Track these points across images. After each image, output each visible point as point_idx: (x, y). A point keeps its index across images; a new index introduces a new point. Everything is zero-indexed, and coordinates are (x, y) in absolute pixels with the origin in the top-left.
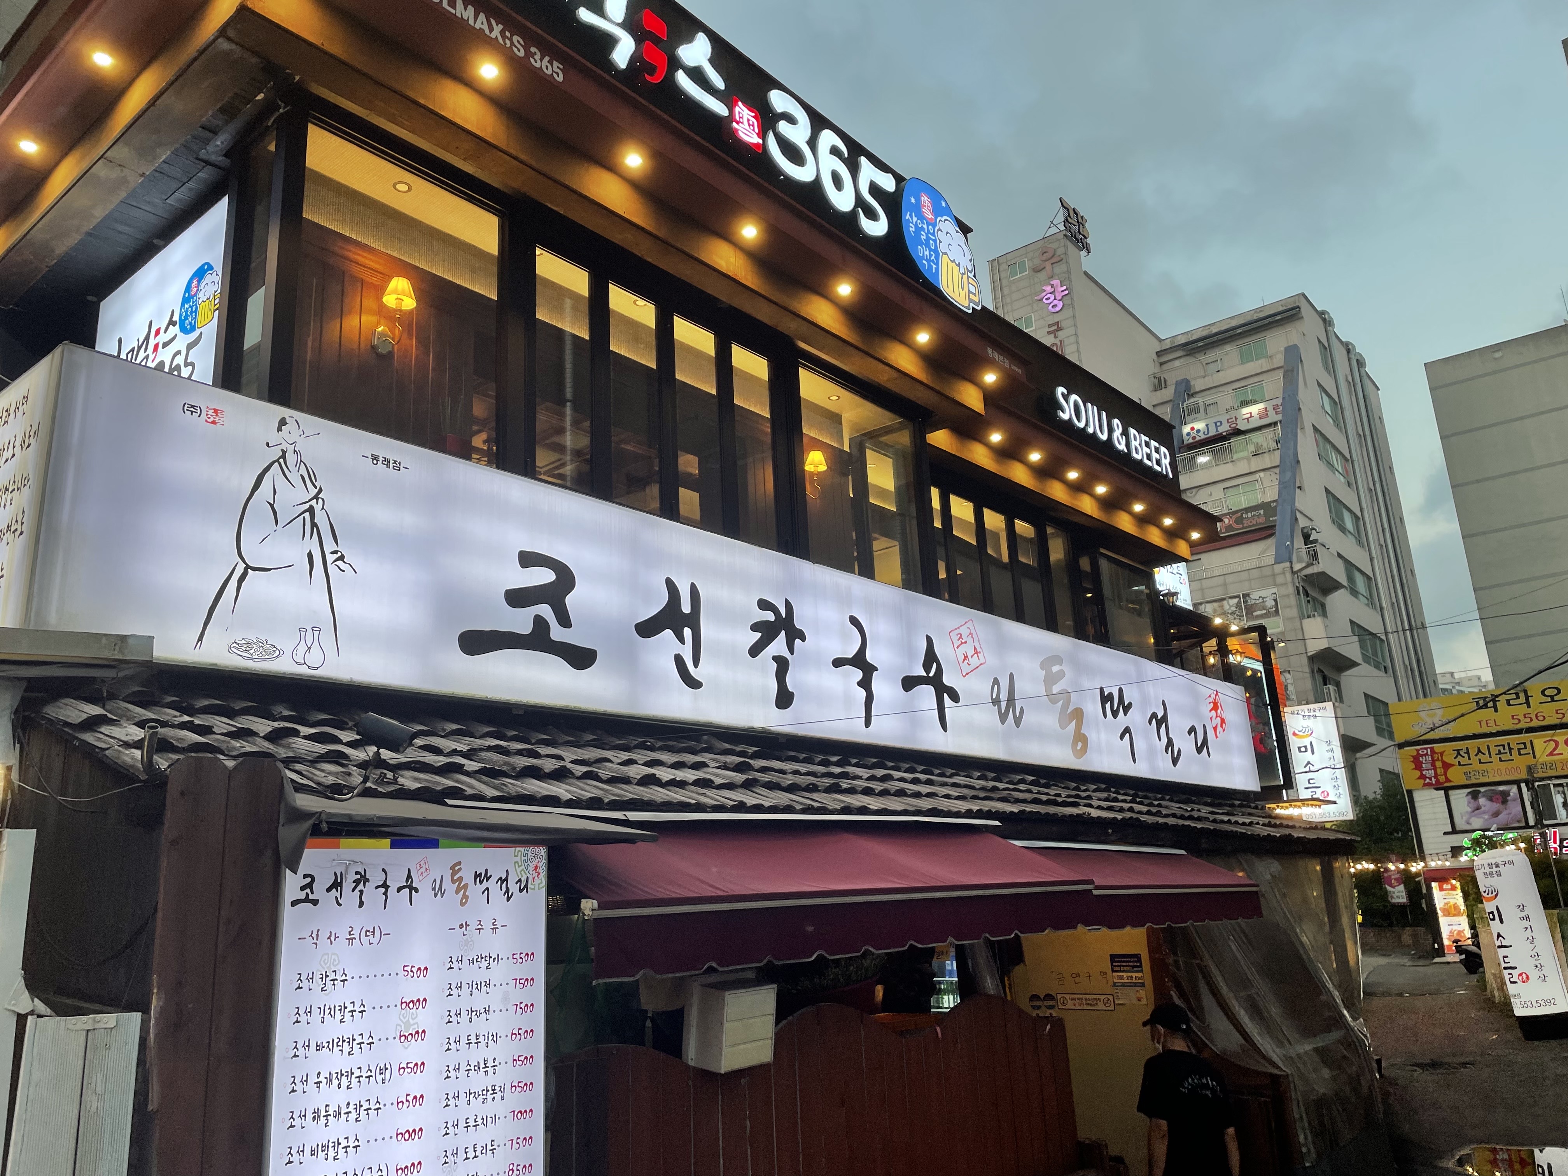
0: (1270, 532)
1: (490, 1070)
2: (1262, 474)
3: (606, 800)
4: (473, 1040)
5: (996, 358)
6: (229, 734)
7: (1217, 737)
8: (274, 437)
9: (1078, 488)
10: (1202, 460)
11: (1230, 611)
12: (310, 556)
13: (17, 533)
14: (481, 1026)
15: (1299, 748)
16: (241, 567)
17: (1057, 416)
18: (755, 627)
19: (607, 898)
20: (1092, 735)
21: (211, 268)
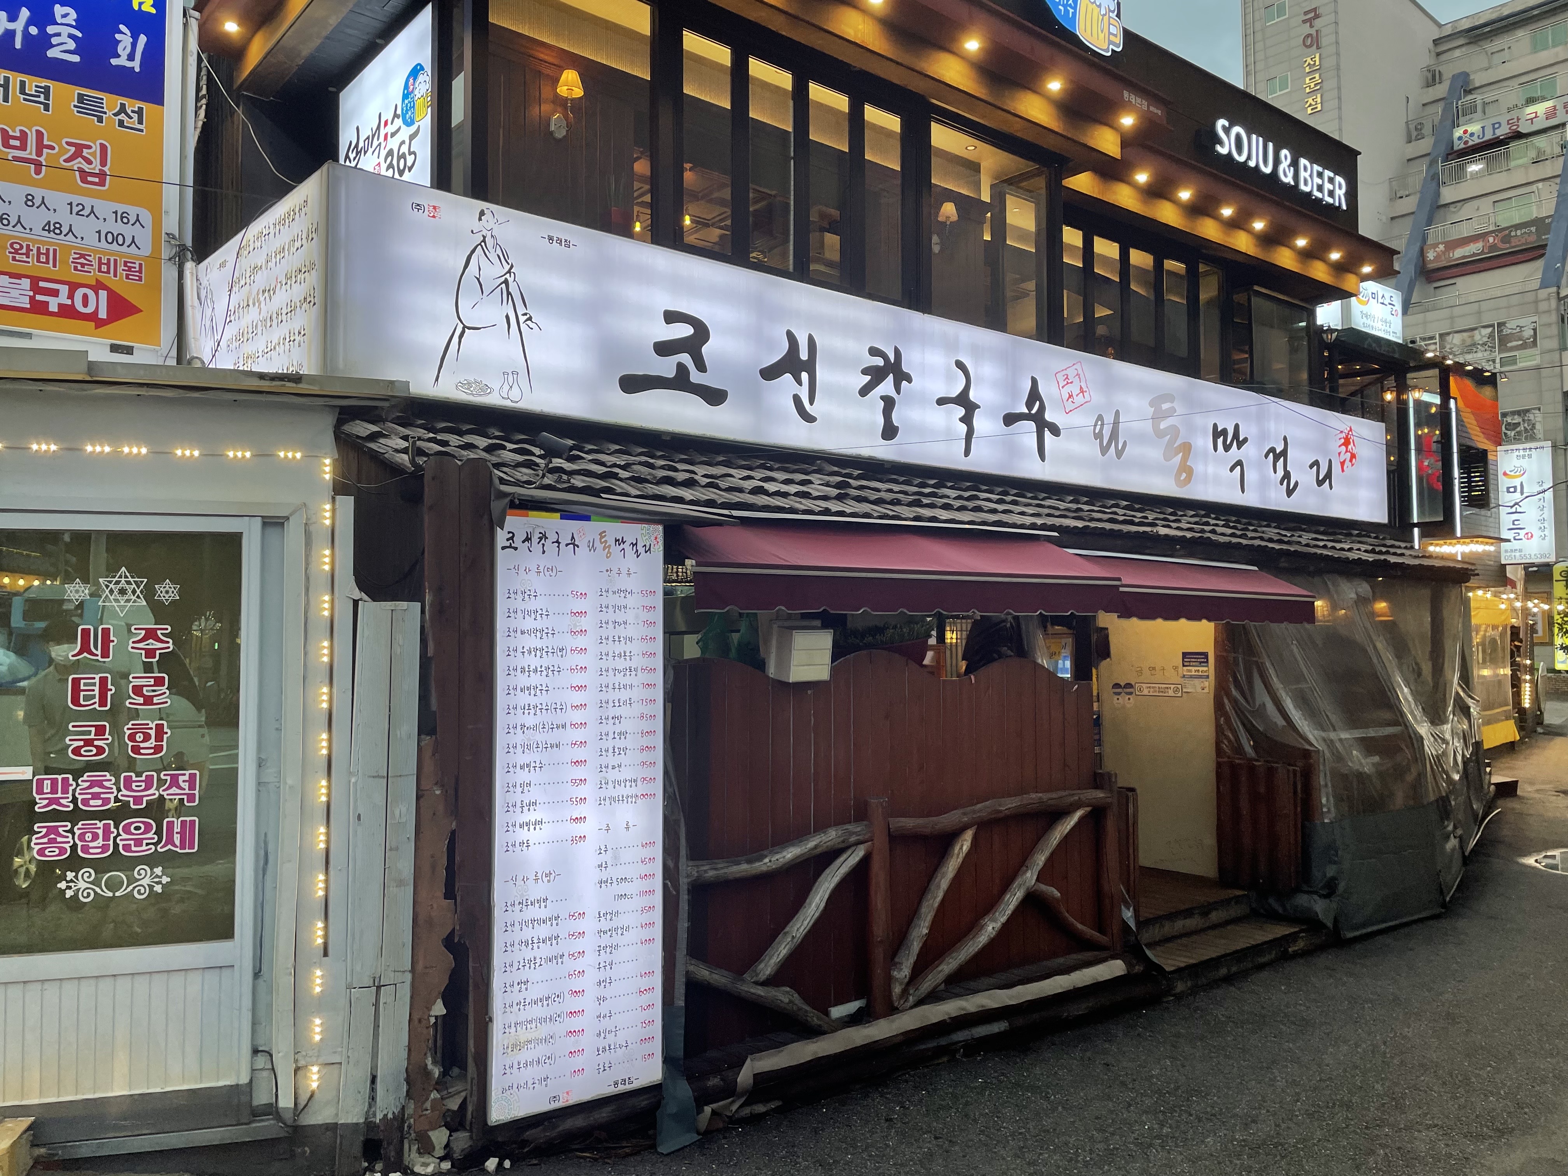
0: (1542, 252)
1: (628, 658)
2: (1540, 185)
3: (719, 502)
4: (617, 639)
5: (1133, 101)
6: (459, 447)
7: (1343, 471)
8: (476, 225)
9: (1234, 224)
10: (1474, 168)
11: (1481, 342)
12: (507, 317)
13: (312, 304)
14: (621, 631)
15: (1508, 488)
16: (460, 327)
17: (1214, 150)
18: (865, 372)
19: (701, 560)
20: (1199, 468)
21: (422, 68)
